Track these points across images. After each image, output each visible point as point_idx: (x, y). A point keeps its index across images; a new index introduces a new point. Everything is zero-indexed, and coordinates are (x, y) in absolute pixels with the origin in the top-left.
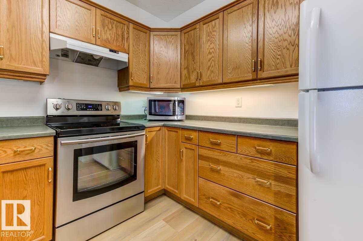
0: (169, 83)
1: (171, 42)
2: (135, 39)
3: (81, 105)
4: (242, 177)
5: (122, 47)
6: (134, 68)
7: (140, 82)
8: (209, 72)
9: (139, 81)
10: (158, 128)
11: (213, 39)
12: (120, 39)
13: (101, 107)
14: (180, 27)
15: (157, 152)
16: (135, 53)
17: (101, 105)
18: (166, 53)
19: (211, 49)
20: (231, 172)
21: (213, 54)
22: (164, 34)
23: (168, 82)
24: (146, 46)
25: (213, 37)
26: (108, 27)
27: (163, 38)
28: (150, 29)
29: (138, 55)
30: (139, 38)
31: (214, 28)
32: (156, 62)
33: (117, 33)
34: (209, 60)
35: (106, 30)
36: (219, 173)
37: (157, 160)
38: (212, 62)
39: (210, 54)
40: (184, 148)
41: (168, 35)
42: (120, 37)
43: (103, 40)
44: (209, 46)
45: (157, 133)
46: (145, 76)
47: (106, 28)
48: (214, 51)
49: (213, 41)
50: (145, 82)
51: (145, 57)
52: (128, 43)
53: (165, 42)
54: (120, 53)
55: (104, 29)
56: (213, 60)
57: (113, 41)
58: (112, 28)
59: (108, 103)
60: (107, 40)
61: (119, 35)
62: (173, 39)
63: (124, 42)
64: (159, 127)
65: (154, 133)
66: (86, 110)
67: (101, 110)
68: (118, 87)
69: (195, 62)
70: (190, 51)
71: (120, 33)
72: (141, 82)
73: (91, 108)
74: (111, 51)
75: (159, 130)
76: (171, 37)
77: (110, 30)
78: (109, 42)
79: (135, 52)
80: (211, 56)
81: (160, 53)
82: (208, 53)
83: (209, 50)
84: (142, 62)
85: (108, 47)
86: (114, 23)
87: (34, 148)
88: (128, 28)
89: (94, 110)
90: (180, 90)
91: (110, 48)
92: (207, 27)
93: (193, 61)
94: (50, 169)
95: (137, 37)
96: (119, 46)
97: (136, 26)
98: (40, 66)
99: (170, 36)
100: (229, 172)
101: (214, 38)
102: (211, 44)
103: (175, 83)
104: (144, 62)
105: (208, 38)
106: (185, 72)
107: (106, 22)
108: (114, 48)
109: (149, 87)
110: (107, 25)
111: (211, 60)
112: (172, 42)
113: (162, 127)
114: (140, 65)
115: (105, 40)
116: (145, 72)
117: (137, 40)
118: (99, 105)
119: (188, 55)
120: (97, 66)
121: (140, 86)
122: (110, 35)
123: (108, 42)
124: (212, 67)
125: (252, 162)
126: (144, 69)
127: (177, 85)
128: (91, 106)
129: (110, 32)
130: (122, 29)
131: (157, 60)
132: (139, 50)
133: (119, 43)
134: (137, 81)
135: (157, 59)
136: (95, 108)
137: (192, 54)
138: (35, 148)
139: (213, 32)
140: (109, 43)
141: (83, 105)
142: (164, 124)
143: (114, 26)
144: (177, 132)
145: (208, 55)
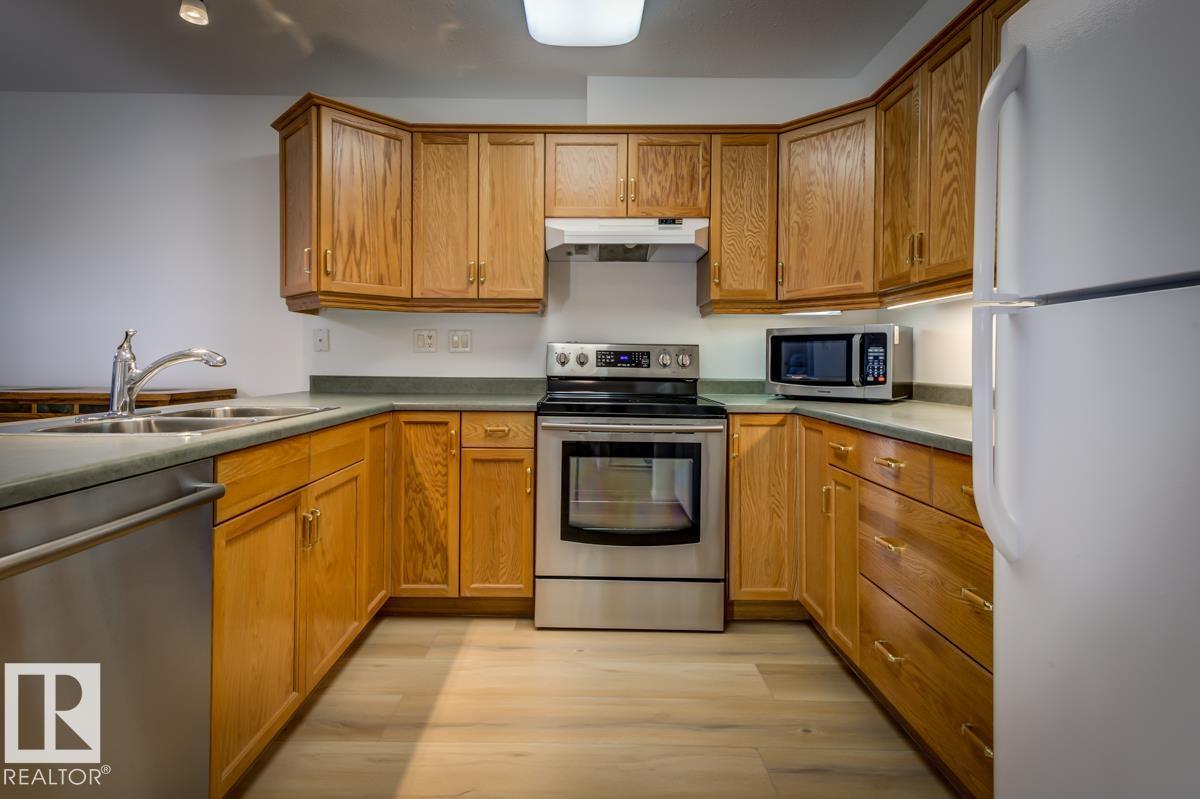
0: (835, 281)
1: (844, 147)
2: (729, 171)
3: (605, 355)
4: (942, 583)
5: (691, 204)
6: (726, 252)
7: (743, 288)
8: (945, 232)
9: (741, 284)
10: (778, 419)
11: (956, 116)
12: (686, 186)
13: (649, 358)
14: (868, 94)
15: (773, 488)
16: (729, 211)
17: (648, 354)
18: (826, 187)
19: (950, 151)
20: (920, 564)
21: (955, 170)
22: (820, 131)
23: (833, 279)
24: (764, 180)
25: (955, 108)
26: (655, 169)
27: (817, 144)
28: (777, 131)
29: (737, 213)
30: (740, 167)
31: (958, 75)
32: (797, 222)
33: (678, 173)
34: (945, 194)
35: (651, 177)
36: (898, 564)
37: (774, 511)
38: (952, 196)
39: (947, 171)
40: (833, 483)
41: (832, 130)
42: (685, 180)
43: (642, 201)
44: (946, 141)
45: (771, 431)
46: (764, 268)
47: (651, 170)
48: (958, 159)
49: (957, 122)
50: (760, 287)
51: (761, 214)
52: (707, 189)
53: (825, 154)
54: (684, 221)
55: (645, 174)
56: (955, 190)
57: (668, 197)
58: (666, 164)
59: (664, 348)
60: (654, 200)
61: (683, 178)
62: (849, 138)
63: (695, 189)
64: (780, 417)
65: (762, 431)
66: (614, 365)
67: (649, 366)
68: (697, 304)
69: (911, 202)
70: (899, 168)
71: (685, 171)
72: (748, 286)
73: (624, 362)
74: (663, 221)
75: (781, 424)
76: (844, 134)
77: (660, 172)
78: (657, 201)
79: (730, 208)
80: (951, 177)
81: (808, 193)
82: (941, 167)
83: (946, 159)
84: (749, 230)
85: (656, 214)
86: (670, 153)
87: (506, 429)
88: (708, 151)
89: (631, 366)
90: (876, 299)
91: (660, 215)
92: (942, 77)
93: (907, 198)
94: (529, 469)
95: (733, 165)
96: (682, 204)
97: (729, 136)
98: (531, 284)
99: (841, 130)
100: (916, 564)
101: (958, 112)
102: (950, 134)
103: (858, 277)
104: (756, 231)
105: (944, 114)
106: (886, 238)
107: (652, 156)
108: (669, 214)
109: (773, 297)
110: (653, 163)
111: (951, 191)
112: (848, 149)
113: (789, 417)
114: (744, 239)
115: (648, 201)
116: (761, 259)
117: (734, 174)
118: (643, 353)
119: (893, 181)
120: (645, 261)
121: (742, 298)
122: (660, 184)
123: (655, 203)
124: (954, 213)
125: (963, 537)
126: (758, 247)
127: (861, 283)
128: (626, 358)
129: (660, 177)
130: (691, 158)
131: (798, 215)
132: (742, 199)
133: (683, 198)
134: (736, 285)
135: (799, 212)
136: (634, 362)
137: (904, 173)
138: (509, 430)
139: (956, 90)
140: (658, 204)
141: (610, 355)
142: (795, 409)
143: (671, 160)
144: (821, 432)
145: (942, 175)
